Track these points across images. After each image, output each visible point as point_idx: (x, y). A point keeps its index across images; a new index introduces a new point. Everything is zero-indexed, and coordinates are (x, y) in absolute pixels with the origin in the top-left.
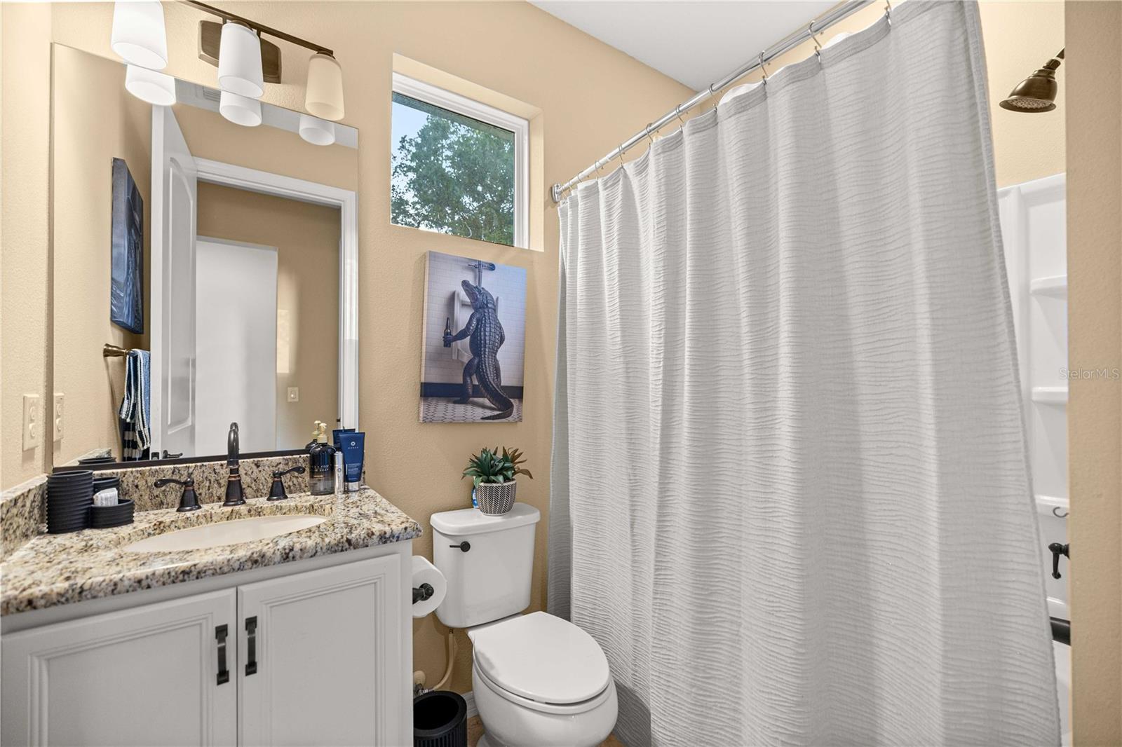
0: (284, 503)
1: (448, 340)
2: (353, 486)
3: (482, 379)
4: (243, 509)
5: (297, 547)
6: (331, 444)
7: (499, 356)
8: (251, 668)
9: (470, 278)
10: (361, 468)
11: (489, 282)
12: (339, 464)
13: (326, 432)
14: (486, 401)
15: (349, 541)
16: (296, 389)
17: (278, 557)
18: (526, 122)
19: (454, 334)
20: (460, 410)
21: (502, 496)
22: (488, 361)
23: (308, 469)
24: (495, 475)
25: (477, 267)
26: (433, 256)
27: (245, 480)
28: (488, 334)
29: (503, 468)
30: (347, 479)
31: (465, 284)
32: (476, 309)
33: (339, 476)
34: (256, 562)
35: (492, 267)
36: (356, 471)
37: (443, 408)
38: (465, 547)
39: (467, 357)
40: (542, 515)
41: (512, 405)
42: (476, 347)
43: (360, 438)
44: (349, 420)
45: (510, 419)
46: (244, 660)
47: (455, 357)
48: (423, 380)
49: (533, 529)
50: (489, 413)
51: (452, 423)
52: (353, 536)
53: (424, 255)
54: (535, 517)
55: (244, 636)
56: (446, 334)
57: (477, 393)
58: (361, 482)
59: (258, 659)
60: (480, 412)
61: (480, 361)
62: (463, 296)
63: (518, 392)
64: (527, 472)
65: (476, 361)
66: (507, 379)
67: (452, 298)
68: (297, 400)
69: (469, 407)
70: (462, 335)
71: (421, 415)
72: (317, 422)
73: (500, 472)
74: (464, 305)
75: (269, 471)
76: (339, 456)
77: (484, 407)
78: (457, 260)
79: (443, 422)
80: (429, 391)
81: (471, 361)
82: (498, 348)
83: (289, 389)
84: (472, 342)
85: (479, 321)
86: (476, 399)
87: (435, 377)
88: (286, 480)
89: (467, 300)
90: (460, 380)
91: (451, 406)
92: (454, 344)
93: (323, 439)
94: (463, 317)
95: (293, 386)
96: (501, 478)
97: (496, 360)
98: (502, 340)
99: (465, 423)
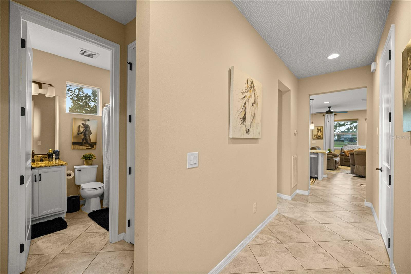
0: (43, 162)
1: (78, 134)
2: (57, 160)
3: (87, 141)
4: (35, 163)
5: (47, 165)
6: (53, 153)
7: (90, 137)
8: (40, 180)
9: (84, 122)
10: (59, 157)
11: (88, 123)
12: (54, 156)
13: (51, 151)
14: (87, 145)
15: (55, 165)
16: (41, 141)
17: (44, 166)
18: (99, 89)
19: (80, 133)
20: (81, 147)
21: (89, 162)
22: (88, 138)
23: (48, 157)
24: (87, 158)
25: (85, 120)
26: (75, 119)
27: (35, 159)
28: (88, 132)
29: (89, 157)
30: (56, 159)
31: (82, 123)
32: (85, 128)
33: (54, 158)
34: (41, 167)
35: (89, 120)
36: (58, 157)
37: (77, 147)
38: (80, 171)
39: (83, 137)
40: (98, 166)
41: (94, 146)
42: (85, 135)
43: (59, 152)
44: (57, 149)
45: (93, 149)
46: (39, 179)
47: (80, 137)
48: (73, 141)
49: (96, 168)
50: (88, 147)
51: (79, 149)
52: (56, 164)
53: (73, 118)
54: (97, 166)
55: (39, 176)
56: (78, 133)
57: (85, 144)
58: (59, 160)
59: (41, 179)
60: (86, 147)
61: (86, 138)
62: (82, 125)
63: (95, 144)
64: (95, 158)
65: (85, 138)
66: (92, 141)
67: (79, 126)
68: (41, 144)
69: (83, 147)
70: (82, 133)
71: (72, 148)
72: (49, 149)
73: (88, 158)
74: (82, 127)
75: (40, 157)
76: (54, 155)
77: (87, 146)
78: (80, 119)
79: (77, 149)
80: (74, 143)
81: (84, 138)
82: (90, 135)
83: (38, 141)
84: (84, 134)
85: (86, 130)
86: (85, 145)
87: (75, 141)
88: (43, 159)
89: (83, 126)
90: (81, 141)
91: (79, 146)
92: (80, 135)
93: (51, 152)
94: (82, 130)
95: (40, 140)
96: (88, 159)
97: (90, 138)
98: (91, 134)
99: (82, 149)
